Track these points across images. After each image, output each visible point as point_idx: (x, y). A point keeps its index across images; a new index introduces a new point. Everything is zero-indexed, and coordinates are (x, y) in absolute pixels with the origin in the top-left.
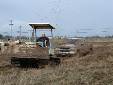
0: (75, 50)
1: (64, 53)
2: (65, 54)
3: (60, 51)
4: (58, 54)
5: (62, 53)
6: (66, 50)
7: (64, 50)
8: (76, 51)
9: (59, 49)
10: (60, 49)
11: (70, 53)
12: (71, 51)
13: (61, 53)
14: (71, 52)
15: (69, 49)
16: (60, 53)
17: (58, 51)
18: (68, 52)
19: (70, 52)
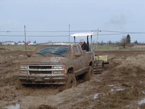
0: (64, 71)
1: (40, 77)
2: (43, 78)
3: (30, 72)
4: (25, 78)
5: (36, 78)
6: (44, 70)
7: (40, 70)
8: (66, 72)
9: (28, 67)
10: (30, 67)
11: (52, 77)
12: (55, 72)
13: (33, 77)
14: (55, 75)
15: (50, 67)
16: (31, 77)
17: (26, 72)
18: (48, 75)
19: (53, 75)
